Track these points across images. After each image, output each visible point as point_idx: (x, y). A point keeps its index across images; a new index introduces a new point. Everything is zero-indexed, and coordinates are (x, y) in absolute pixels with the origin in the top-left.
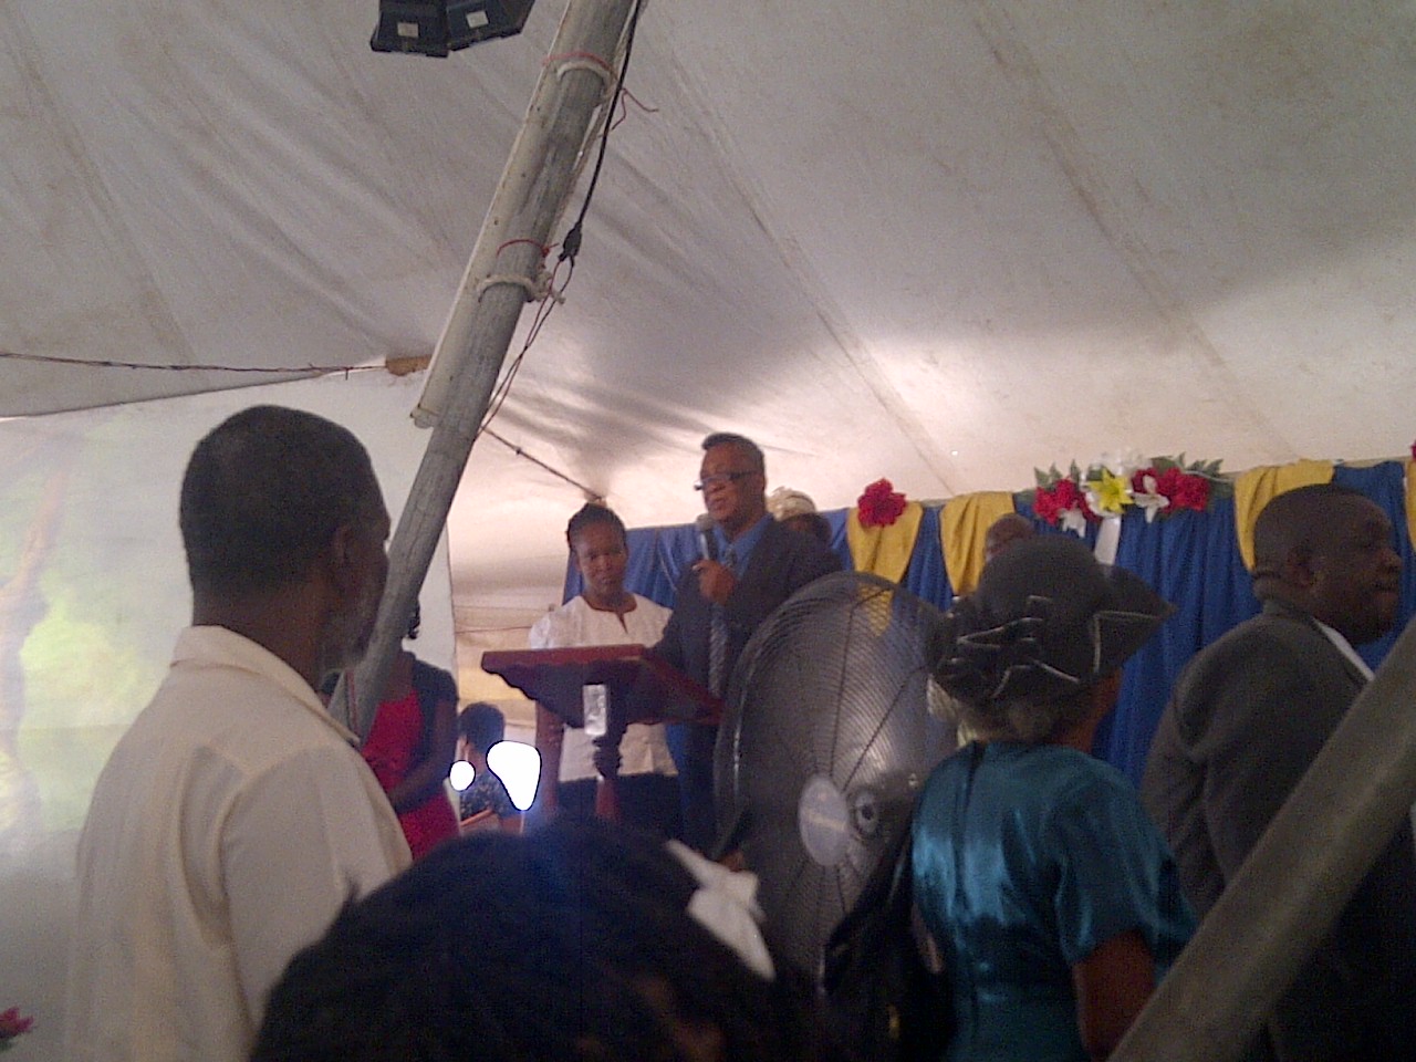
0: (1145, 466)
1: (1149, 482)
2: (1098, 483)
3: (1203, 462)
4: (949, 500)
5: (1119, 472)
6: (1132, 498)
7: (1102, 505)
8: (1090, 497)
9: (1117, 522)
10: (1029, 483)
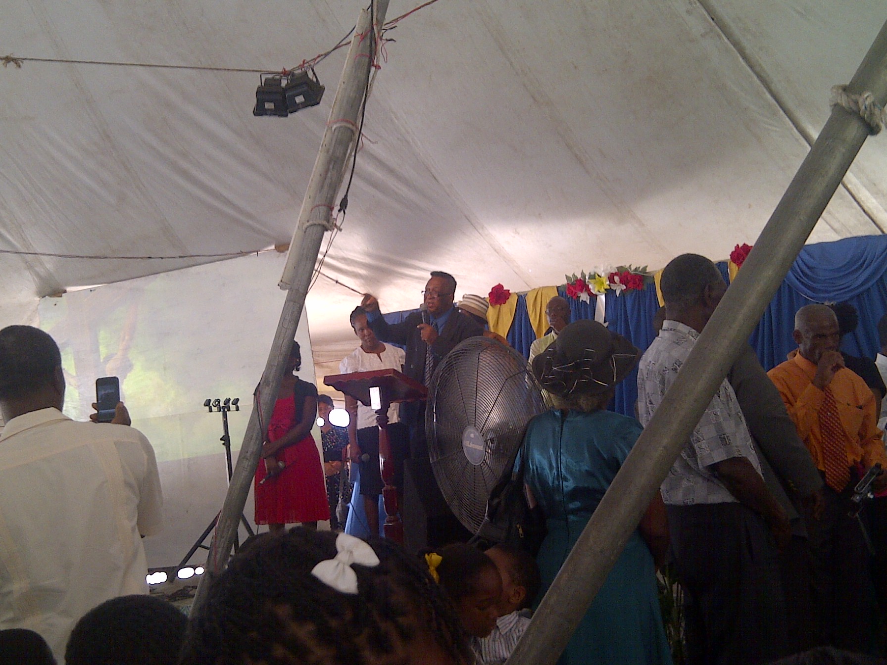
0: (614, 271)
1: (616, 279)
2: (594, 280)
3: (639, 268)
4: (529, 291)
5: (603, 275)
6: (609, 285)
7: (596, 290)
8: (590, 286)
9: (603, 297)
10: (564, 282)
